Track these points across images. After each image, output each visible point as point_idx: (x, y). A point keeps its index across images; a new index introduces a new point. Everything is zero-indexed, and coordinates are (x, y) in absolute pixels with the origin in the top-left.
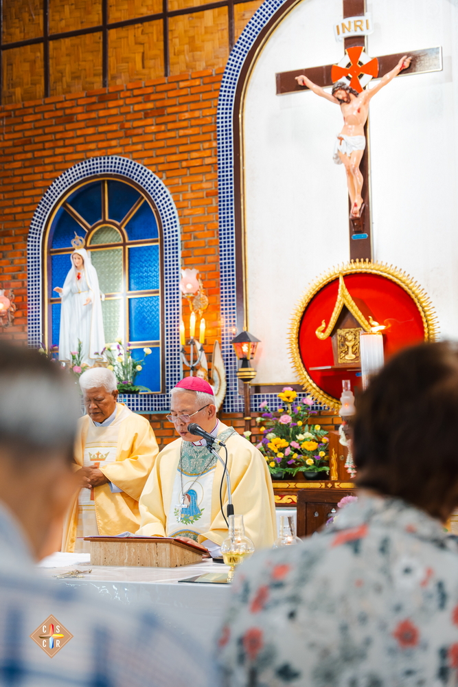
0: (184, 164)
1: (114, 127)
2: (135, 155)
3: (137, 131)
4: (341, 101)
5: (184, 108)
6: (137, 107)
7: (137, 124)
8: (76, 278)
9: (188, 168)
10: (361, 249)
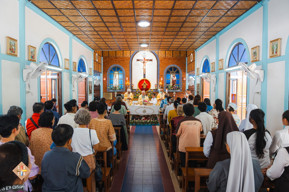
0: (126, 66)
1: (118, 61)
2: (120, 65)
5: (126, 61)
6: (121, 60)
8: (115, 77)
10: (144, 77)
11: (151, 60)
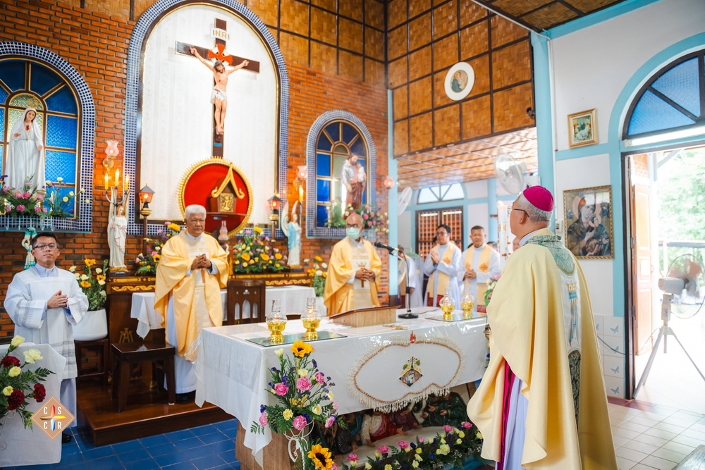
0: (101, 72)
1: (45, 28)
2: (61, 53)
3: (64, 37)
4: (217, 71)
5: (105, 36)
6: (65, 21)
7: (63, 32)
8: (24, 128)
9: (104, 75)
10: (218, 151)
11: (253, 66)
